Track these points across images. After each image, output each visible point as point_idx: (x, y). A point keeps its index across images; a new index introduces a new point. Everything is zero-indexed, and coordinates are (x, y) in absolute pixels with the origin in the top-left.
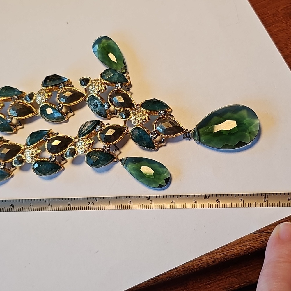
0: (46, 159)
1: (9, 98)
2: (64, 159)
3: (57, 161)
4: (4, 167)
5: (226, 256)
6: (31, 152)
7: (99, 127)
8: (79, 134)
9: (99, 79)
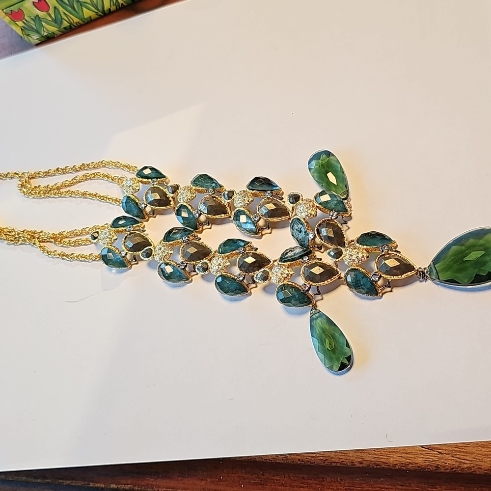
0: (233, 275)
1: (204, 189)
2: (254, 282)
3: (245, 281)
4: (185, 268)
5: (378, 461)
6: (219, 261)
7: (307, 258)
8: (281, 258)
9: (311, 200)
